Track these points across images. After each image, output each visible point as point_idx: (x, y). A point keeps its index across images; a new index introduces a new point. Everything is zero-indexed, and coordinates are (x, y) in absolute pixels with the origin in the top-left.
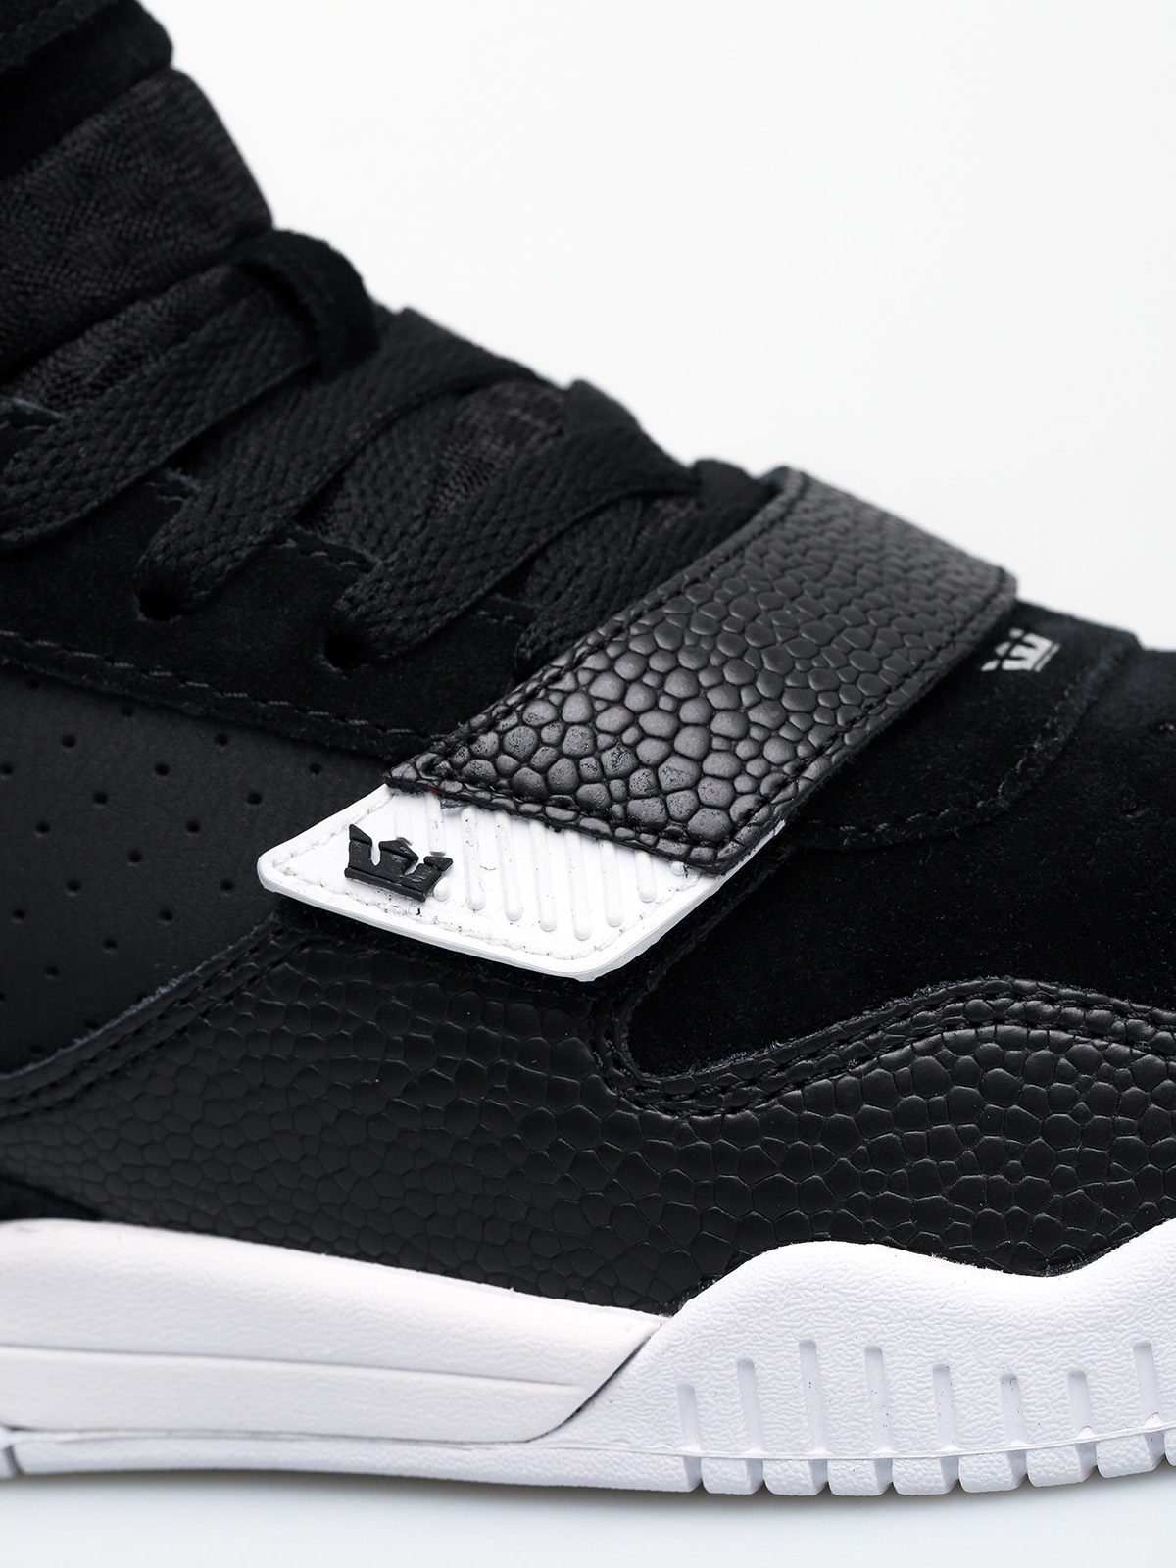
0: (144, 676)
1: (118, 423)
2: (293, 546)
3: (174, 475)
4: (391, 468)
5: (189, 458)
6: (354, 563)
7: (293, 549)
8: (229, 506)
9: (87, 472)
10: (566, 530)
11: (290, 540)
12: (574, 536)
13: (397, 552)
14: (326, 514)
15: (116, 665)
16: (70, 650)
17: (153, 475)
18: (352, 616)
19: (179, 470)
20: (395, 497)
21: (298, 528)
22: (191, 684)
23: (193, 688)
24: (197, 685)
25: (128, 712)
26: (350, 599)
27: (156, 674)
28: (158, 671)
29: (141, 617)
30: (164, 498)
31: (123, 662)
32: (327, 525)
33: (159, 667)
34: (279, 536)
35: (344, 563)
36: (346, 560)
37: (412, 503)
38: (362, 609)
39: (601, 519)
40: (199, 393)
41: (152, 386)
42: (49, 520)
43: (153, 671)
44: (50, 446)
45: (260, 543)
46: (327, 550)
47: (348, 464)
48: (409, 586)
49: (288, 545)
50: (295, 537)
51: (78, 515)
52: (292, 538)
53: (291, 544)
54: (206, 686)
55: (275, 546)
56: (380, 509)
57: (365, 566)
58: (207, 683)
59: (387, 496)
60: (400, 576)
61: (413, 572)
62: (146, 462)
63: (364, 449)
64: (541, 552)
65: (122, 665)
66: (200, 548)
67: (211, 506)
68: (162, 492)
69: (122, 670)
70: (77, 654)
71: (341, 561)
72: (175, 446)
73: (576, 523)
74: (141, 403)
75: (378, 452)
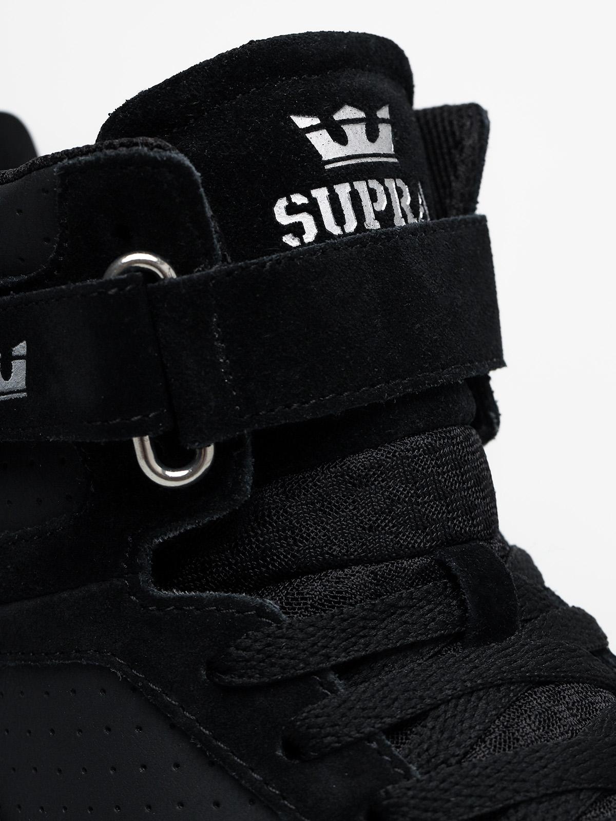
0: (265, 787)
1: (313, 636)
2: (375, 747)
3: (332, 677)
4: (458, 718)
5: (346, 670)
6: (402, 772)
7: (375, 749)
8: (350, 709)
9: (282, 658)
10: (536, 798)
11: (375, 743)
12: (541, 803)
13: (428, 775)
14: (409, 732)
15: (253, 774)
16: (234, 754)
17: (321, 672)
18: (385, 803)
19: (337, 675)
20: (451, 738)
21: (384, 737)
22: (286, 803)
23: (286, 806)
24: (289, 805)
25: (252, 801)
26: (387, 792)
27: (271, 789)
28: (273, 788)
29: (279, 753)
30: (321, 688)
31: (257, 774)
32: (407, 739)
33: (274, 785)
34: (370, 737)
35: (396, 770)
36: (399, 768)
37: (458, 745)
38: (392, 801)
39: (563, 798)
40: (373, 632)
41: (344, 620)
42: (250, 677)
43: (270, 787)
44: (269, 636)
45: (356, 738)
46: (391, 757)
47: (436, 707)
48: (425, 798)
49: (372, 745)
50: (379, 742)
51: (267, 680)
52: (377, 743)
53: (374, 745)
54: (294, 808)
55: (366, 742)
56: (438, 742)
57: (408, 775)
58: (294, 806)
59: (445, 735)
60: (423, 790)
61: (430, 791)
62: (318, 664)
63: (449, 701)
64: (516, 806)
65: (256, 776)
66: (321, 728)
67: (340, 706)
68: (321, 684)
69: (255, 779)
70: (236, 758)
71: (396, 767)
72: (342, 659)
73: (545, 795)
74: (333, 629)
75: (456, 705)
